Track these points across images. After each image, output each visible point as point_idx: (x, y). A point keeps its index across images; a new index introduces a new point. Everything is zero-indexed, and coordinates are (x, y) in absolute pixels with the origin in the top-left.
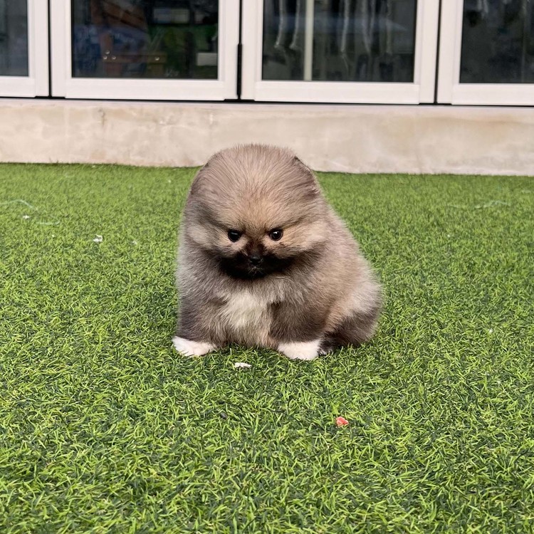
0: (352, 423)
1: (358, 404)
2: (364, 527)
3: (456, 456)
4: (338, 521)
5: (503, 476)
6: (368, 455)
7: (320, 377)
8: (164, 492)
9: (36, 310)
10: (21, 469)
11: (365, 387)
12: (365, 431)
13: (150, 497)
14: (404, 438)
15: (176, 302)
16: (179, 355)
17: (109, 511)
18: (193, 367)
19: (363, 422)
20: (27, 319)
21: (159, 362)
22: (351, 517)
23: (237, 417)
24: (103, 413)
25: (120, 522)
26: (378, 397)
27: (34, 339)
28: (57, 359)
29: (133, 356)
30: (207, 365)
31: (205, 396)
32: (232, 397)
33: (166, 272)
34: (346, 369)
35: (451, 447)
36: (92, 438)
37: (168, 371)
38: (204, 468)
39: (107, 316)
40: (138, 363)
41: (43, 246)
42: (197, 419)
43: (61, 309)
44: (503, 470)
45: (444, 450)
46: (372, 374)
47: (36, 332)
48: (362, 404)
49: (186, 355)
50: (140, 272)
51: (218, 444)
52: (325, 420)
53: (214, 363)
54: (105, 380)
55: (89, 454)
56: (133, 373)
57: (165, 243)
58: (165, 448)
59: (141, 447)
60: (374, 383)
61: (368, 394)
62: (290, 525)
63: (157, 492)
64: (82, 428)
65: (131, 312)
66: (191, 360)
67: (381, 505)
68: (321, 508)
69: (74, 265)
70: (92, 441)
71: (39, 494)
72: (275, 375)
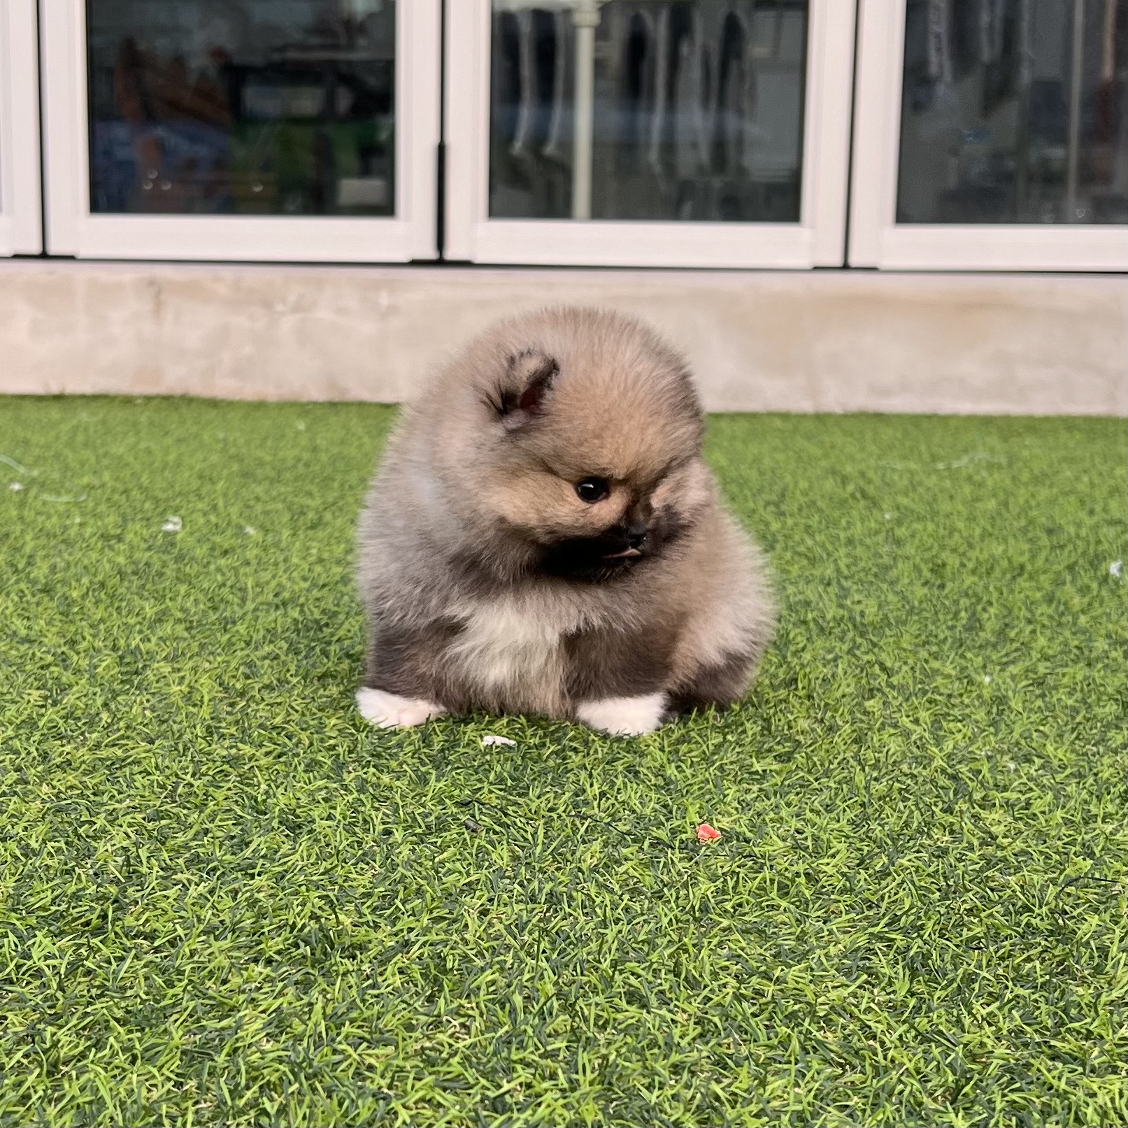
0: (728, 836)
1: (735, 804)
2: (770, 1008)
3: (939, 890)
4: (716, 999)
5: (1033, 921)
6: (764, 889)
7: (655, 760)
8: (372, 953)
9: (63, 649)
10: (80, 917)
11: (746, 776)
12: (756, 850)
13: (345, 961)
14: (834, 861)
15: (350, 635)
16: (366, 726)
17: (266, 985)
18: (400, 745)
19: (749, 835)
20: (49, 666)
21: (330, 738)
22: (743, 991)
23: (497, 828)
24: (230, 822)
25: (290, 1003)
26: (775, 793)
27: (69, 699)
28: (122, 732)
29: (274, 728)
30: (427, 741)
31: (431, 794)
32: (484, 796)
33: (321, 583)
34: (704, 747)
35: (929, 875)
36: (216, 863)
37: (350, 752)
38: (443, 912)
39: (211, 658)
40: (287, 740)
41: (61, 538)
42: (419, 831)
43: (115, 648)
44: (1032, 911)
45: (915, 879)
46: (760, 755)
47: (71, 686)
48: (744, 806)
49: (382, 726)
50: (268, 583)
51: (468, 874)
52: (674, 832)
53: (441, 738)
54: (226, 767)
55: (212, 892)
56: (279, 756)
57: (310, 533)
58: (365, 880)
59: (315, 878)
60: (764, 771)
61: (755, 788)
62: (624, 1004)
63: (358, 953)
64: (189, 849)
65: (261, 653)
66: (395, 733)
67: (800, 971)
68: (683, 976)
69: (129, 571)
70: (215, 869)
71: (122, 959)
72: (564, 759)
